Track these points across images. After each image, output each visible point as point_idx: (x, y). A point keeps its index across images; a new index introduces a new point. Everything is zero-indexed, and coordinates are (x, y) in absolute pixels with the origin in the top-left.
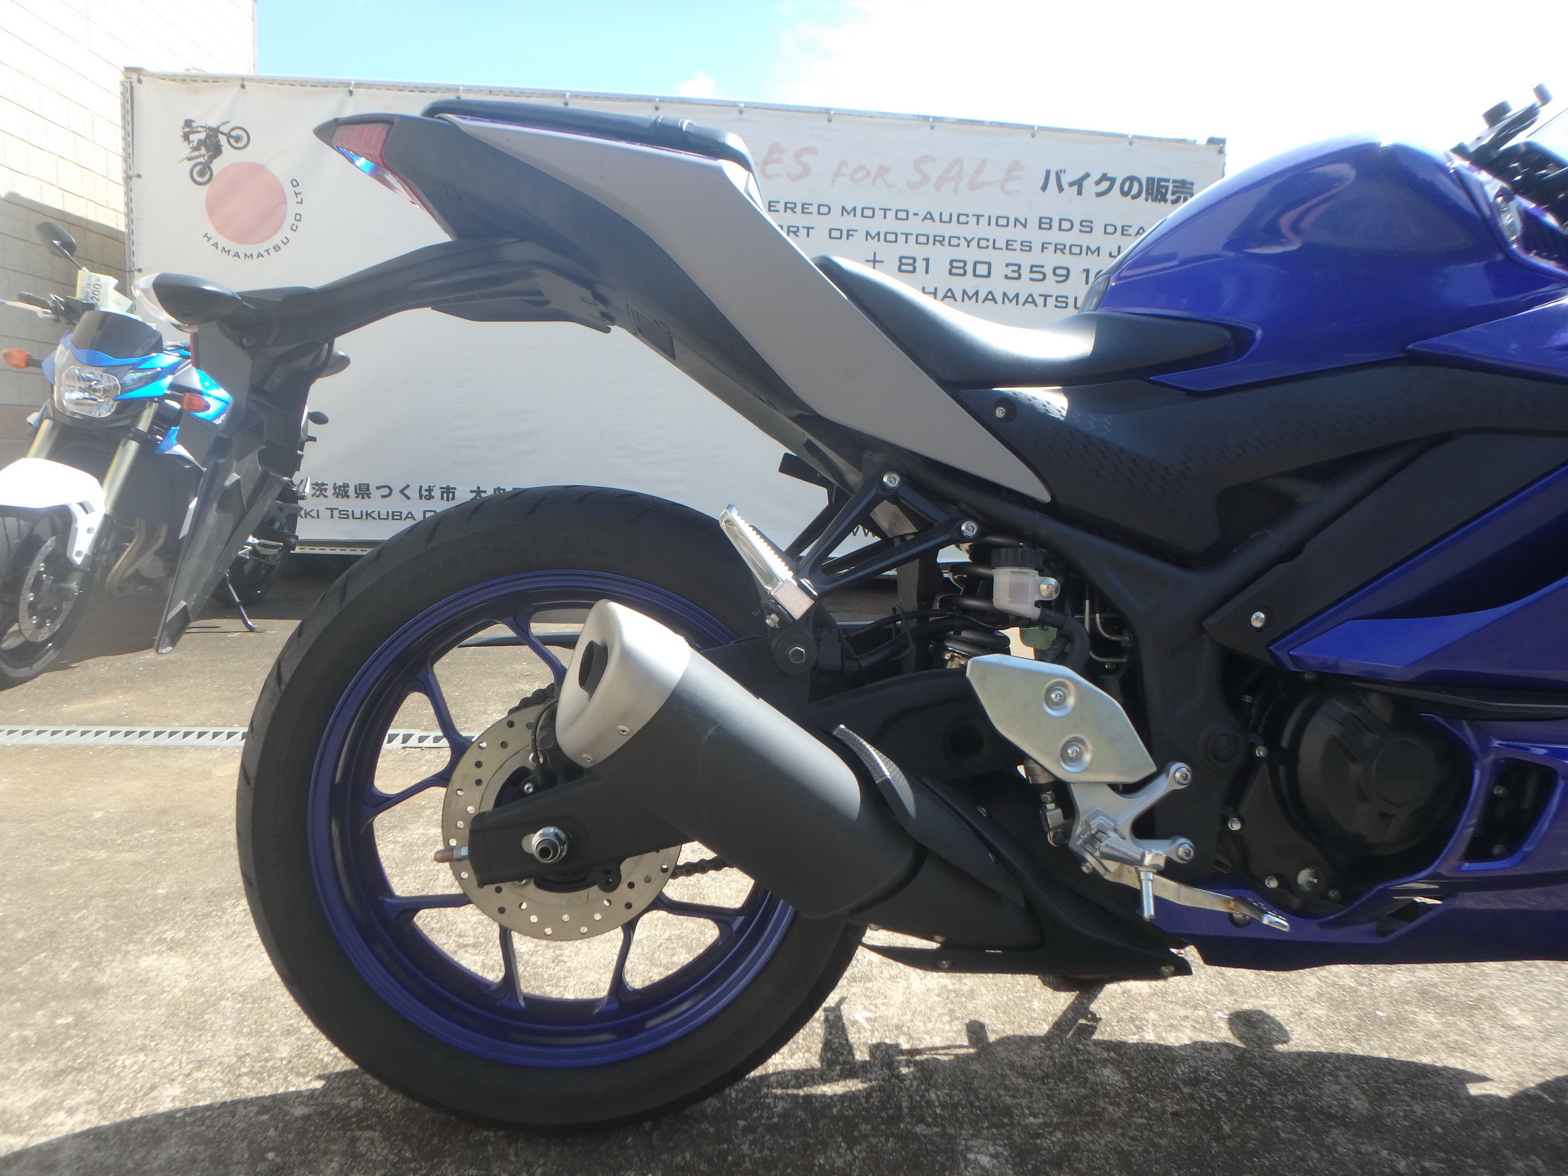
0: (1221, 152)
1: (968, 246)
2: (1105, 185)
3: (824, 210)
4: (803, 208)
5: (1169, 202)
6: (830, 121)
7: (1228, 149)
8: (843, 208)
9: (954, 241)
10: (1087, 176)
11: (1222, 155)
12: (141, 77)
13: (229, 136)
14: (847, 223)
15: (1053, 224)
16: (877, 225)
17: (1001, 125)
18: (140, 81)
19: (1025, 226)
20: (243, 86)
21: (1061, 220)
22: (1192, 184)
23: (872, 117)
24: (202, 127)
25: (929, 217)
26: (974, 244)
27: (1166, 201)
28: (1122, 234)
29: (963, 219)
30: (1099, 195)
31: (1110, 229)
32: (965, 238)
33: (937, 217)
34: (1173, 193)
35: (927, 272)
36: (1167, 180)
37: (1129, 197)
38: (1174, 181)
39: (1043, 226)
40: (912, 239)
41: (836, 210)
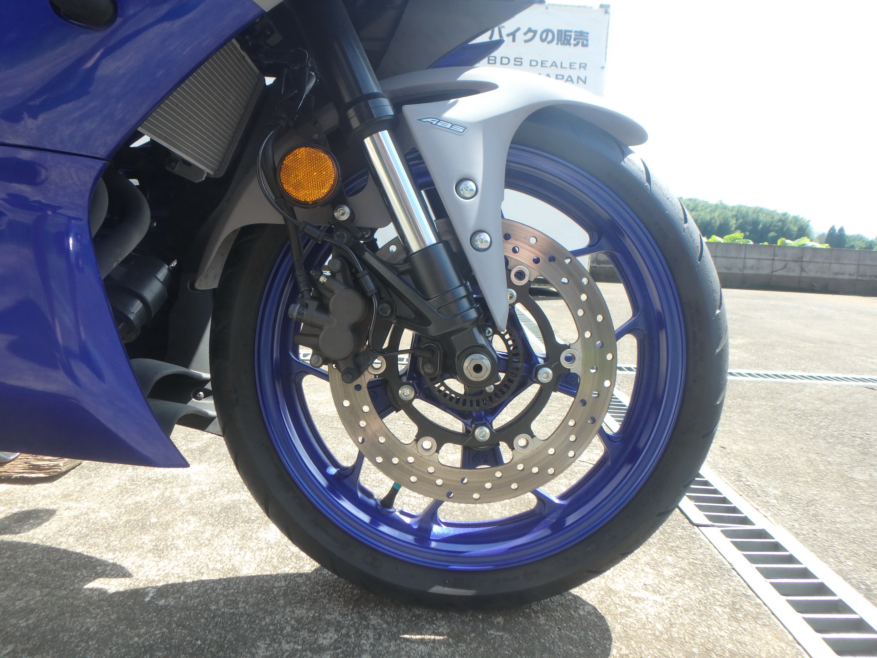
0: (606, 12)
2: (530, 35)
5: (572, 45)
7: (611, 10)
10: (518, 29)
11: (607, 15)
15: (497, 60)
21: (502, 58)
22: (588, 33)
27: (570, 44)
28: (542, 66)
30: (526, 41)
31: (534, 63)
34: (575, 40)
36: (571, 31)
37: (546, 43)
38: (575, 32)
39: (490, 61)
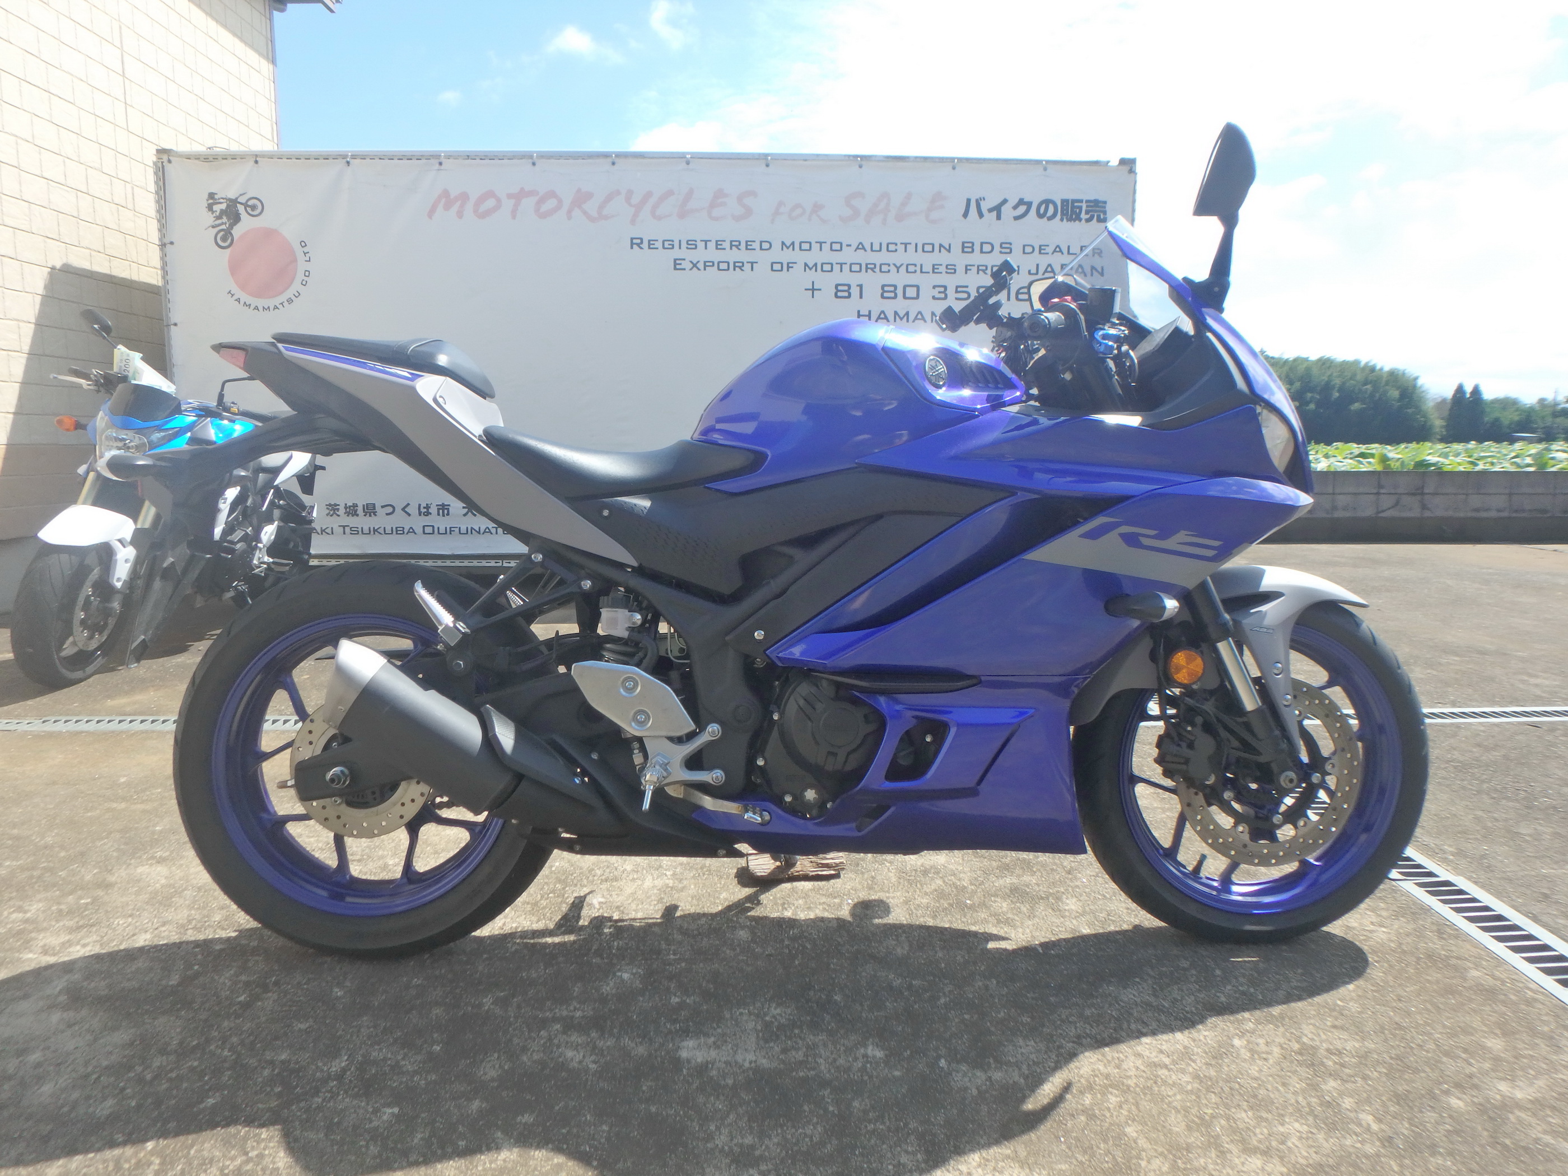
0: (1132, 171)
1: (898, 272)
2: (1022, 209)
3: (765, 246)
4: (747, 245)
5: (1083, 221)
6: (767, 166)
7: (1139, 168)
8: (783, 243)
9: (885, 268)
10: (1005, 201)
11: (1132, 174)
12: (171, 158)
13: (246, 205)
14: (787, 256)
15: (975, 247)
16: (815, 256)
17: (925, 159)
18: (170, 161)
19: (949, 251)
20: (256, 162)
21: (982, 244)
22: (1105, 202)
23: (806, 160)
24: (223, 198)
25: (861, 247)
26: (903, 269)
27: (1080, 220)
28: (1040, 253)
29: (892, 247)
30: (1016, 218)
31: (1028, 249)
32: (894, 265)
33: (868, 247)
34: (1087, 213)
35: (861, 297)
36: (1081, 201)
37: (1045, 219)
38: (1087, 201)
39: (966, 250)
40: (846, 268)
41: (777, 246)
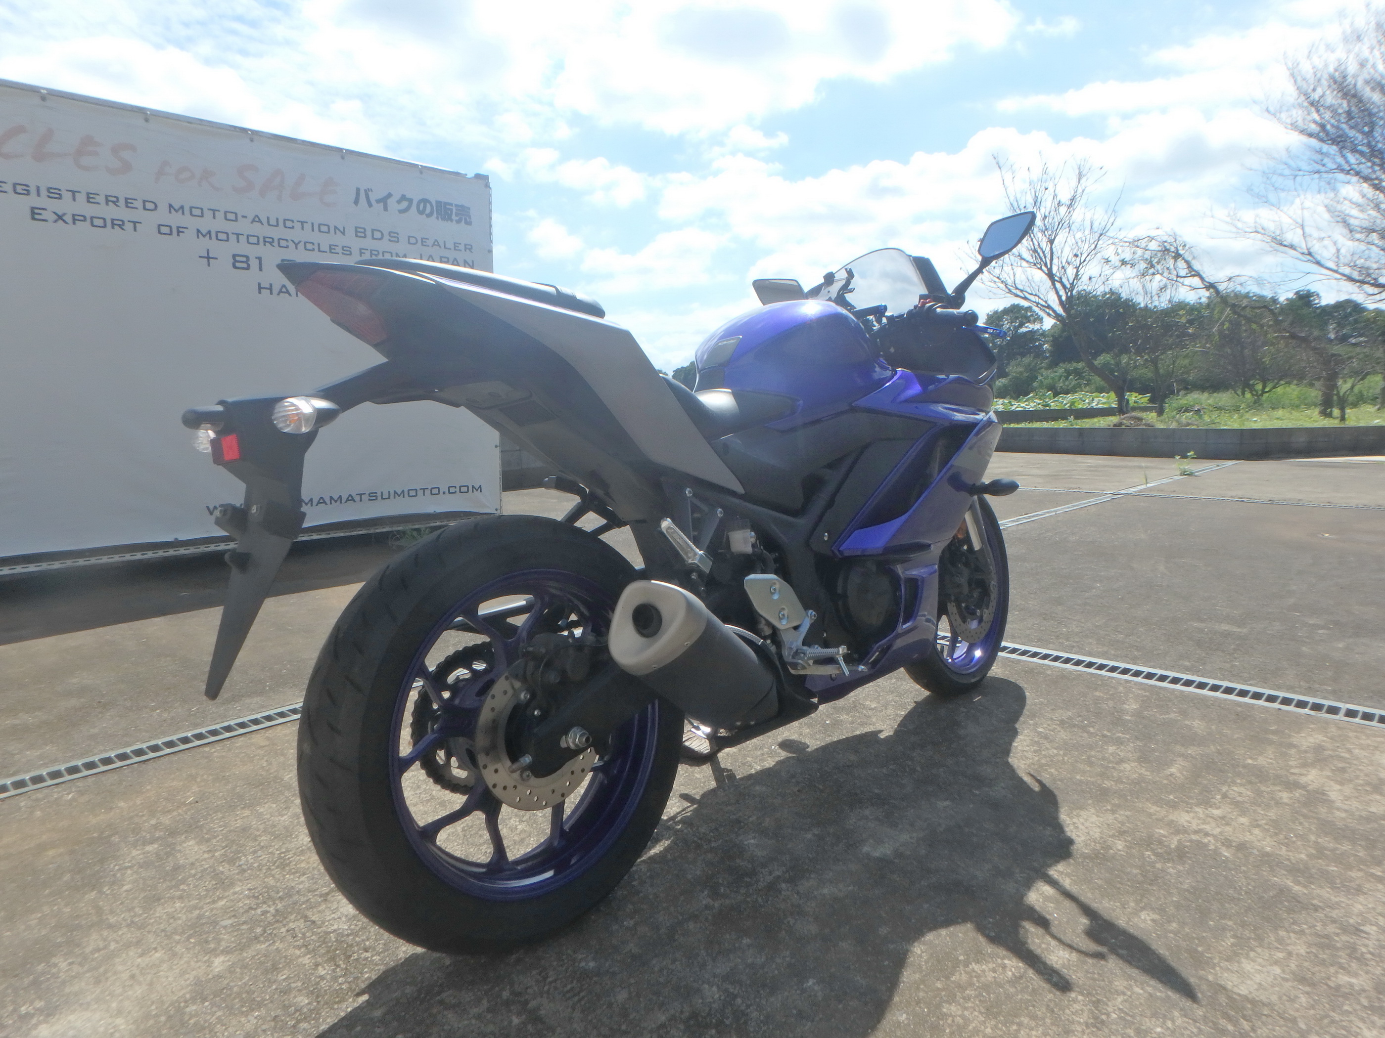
0: (486, 185)
1: (297, 248)
2: (405, 204)
3: (149, 205)
4: (126, 202)
5: (454, 222)
6: (145, 122)
7: (492, 184)
8: (171, 206)
9: (283, 243)
10: (390, 195)
11: (487, 188)
14: (175, 220)
15: (367, 233)
16: (207, 224)
17: (312, 144)
19: (343, 233)
21: (373, 231)
22: (469, 209)
23: (187, 122)
25: (256, 219)
26: (301, 246)
27: (452, 220)
28: (422, 245)
29: (289, 224)
30: (401, 212)
31: (414, 241)
32: (293, 241)
33: (265, 221)
34: (456, 215)
35: (261, 270)
36: (451, 204)
37: (424, 216)
38: (455, 205)
39: (359, 234)
40: (243, 239)
41: (163, 207)
